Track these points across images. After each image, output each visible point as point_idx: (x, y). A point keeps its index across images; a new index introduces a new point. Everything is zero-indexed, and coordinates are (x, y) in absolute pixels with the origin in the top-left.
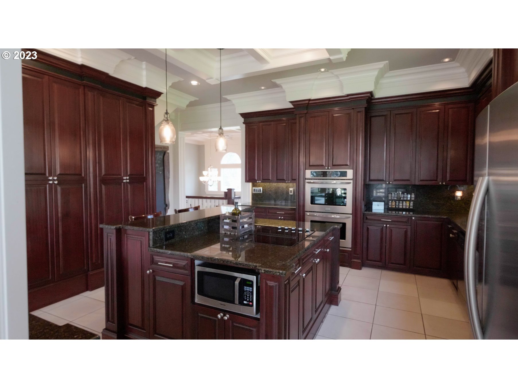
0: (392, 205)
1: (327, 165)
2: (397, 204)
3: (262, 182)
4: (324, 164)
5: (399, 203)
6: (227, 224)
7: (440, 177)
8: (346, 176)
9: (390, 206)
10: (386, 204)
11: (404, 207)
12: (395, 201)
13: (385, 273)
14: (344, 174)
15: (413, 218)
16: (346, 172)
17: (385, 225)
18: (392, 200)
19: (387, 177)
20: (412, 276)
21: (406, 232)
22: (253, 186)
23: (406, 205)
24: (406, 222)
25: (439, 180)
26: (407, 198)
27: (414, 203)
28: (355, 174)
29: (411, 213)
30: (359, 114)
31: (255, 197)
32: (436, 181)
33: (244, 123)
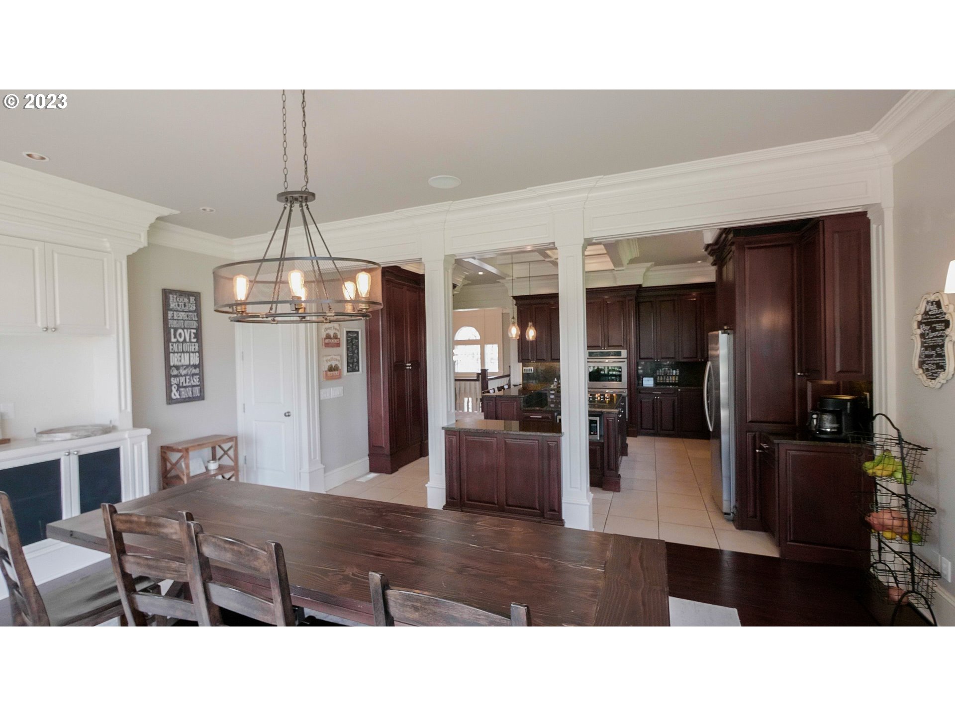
0: (660, 380)
1: (603, 345)
2: (664, 379)
3: (536, 362)
4: (600, 345)
5: (666, 378)
6: (553, 394)
7: (699, 355)
8: (621, 356)
9: (658, 382)
10: (655, 380)
11: (671, 382)
12: (663, 376)
13: (657, 438)
14: (619, 354)
15: (679, 390)
16: (621, 352)
17: (656, 397)
18: (660, 376)
19: (655, 355)
20: (680, 440)
21: (674, 402)
22: (524, 366)
23: (673, 379)
24: (673, 394)
25: (698, 357)
26: (673, 373)
27: (678, 378)
28: (629, 353)
29: (677, 387)
30: (631, 302)
31: (526, 376)
32: (696, 358)
33: (516, 305)
